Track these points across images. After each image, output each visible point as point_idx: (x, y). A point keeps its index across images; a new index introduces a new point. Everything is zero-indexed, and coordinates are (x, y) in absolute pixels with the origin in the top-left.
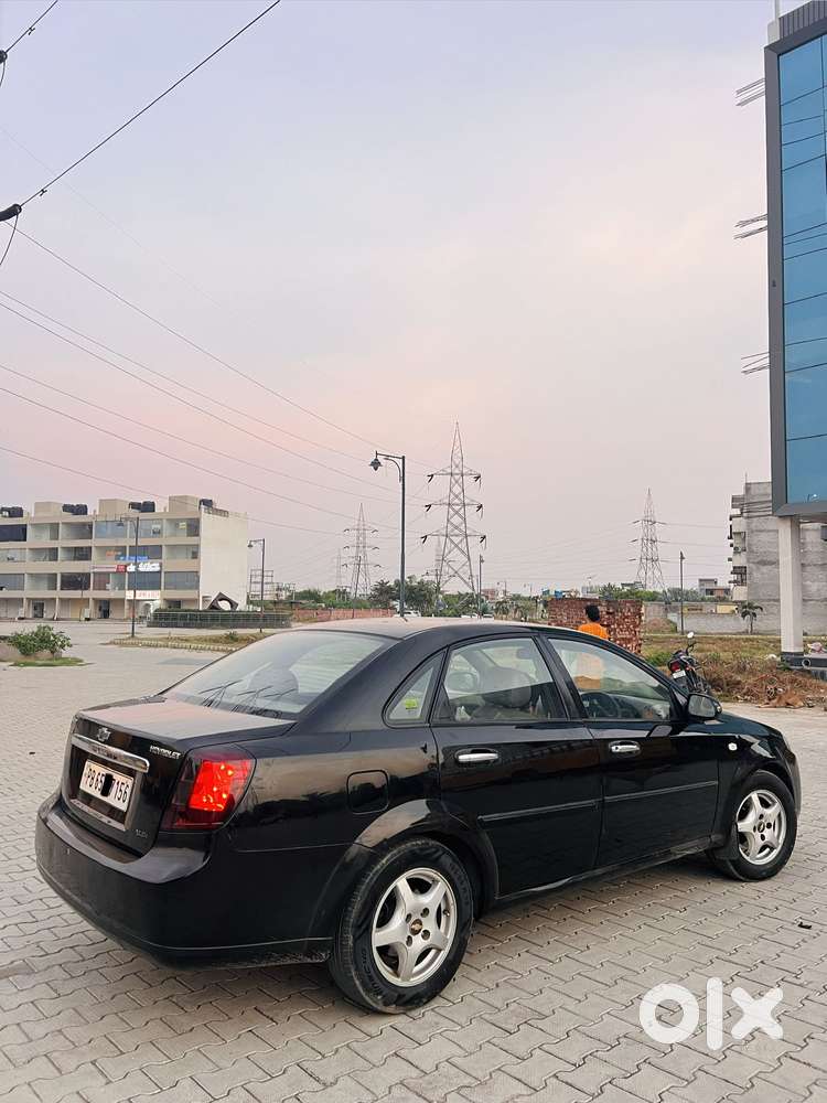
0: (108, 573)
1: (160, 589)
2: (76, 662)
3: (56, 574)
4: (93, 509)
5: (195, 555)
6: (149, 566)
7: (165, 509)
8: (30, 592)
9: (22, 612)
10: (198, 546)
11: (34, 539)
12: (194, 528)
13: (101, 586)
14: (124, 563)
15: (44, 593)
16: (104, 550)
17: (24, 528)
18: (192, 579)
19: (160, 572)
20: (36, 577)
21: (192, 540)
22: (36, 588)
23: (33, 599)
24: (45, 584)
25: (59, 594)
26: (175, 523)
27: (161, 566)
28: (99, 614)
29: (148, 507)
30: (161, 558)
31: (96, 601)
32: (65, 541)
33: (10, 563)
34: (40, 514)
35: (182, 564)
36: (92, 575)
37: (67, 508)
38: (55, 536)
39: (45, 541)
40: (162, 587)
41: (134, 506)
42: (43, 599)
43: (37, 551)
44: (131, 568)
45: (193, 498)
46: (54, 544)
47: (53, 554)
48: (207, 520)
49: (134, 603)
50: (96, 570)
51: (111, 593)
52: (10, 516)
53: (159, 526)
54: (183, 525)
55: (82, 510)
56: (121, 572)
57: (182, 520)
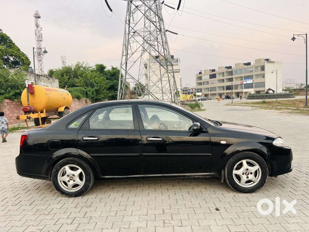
0: (238, 85)
1: (253, 88)
2: (204, 110)
3: (224, 86)
4: (233, 67)
5: (264, 77)
6: (249, 81)
7: (254, 64)
8: (218, 91)
9: (216, 97)
10: (264, 74)
11: (219, 77)
12: (263, 68)
13: (236, 88)
14: (242, 81)
15: (222, 92)
16: (236, 78)
17: (215, 74)
18: (263, 84)
19: (253, 83)
20: (219, 87)
21: (262, 72)
22: (219, 90)
23: (219, 93)
24: (222, 89)
25: (225, 91)
26: (257, 67)
27: (253, 81)
28: (236, 96)
29: (249, 64)
30: (253, 79)
31: (235, 93)
32: (227, 77)
33: (213, 84)
34: (220, 70)
35: (259, 80)
36: (234, 86)
37: (226, 68)
38: (223, 76)
39: (221, 78)
40: (254, 87)
41: (245, 64)
42: (222, 93)
43: (219, 80)
44: (245, 83)
45: (262, 59)
46: (223, 78)
47: (223, 80)
48: (267, 66)
49: (246, 93)
50: (235, 84)
51: (239, 90)
52: (212, 72)
53: (252, 69)
54: (259, 68)
55: (230, 67)
56: (241, 84)
57: (259, 66)
